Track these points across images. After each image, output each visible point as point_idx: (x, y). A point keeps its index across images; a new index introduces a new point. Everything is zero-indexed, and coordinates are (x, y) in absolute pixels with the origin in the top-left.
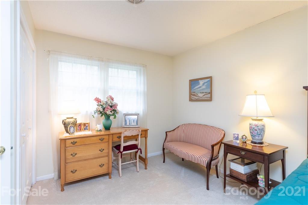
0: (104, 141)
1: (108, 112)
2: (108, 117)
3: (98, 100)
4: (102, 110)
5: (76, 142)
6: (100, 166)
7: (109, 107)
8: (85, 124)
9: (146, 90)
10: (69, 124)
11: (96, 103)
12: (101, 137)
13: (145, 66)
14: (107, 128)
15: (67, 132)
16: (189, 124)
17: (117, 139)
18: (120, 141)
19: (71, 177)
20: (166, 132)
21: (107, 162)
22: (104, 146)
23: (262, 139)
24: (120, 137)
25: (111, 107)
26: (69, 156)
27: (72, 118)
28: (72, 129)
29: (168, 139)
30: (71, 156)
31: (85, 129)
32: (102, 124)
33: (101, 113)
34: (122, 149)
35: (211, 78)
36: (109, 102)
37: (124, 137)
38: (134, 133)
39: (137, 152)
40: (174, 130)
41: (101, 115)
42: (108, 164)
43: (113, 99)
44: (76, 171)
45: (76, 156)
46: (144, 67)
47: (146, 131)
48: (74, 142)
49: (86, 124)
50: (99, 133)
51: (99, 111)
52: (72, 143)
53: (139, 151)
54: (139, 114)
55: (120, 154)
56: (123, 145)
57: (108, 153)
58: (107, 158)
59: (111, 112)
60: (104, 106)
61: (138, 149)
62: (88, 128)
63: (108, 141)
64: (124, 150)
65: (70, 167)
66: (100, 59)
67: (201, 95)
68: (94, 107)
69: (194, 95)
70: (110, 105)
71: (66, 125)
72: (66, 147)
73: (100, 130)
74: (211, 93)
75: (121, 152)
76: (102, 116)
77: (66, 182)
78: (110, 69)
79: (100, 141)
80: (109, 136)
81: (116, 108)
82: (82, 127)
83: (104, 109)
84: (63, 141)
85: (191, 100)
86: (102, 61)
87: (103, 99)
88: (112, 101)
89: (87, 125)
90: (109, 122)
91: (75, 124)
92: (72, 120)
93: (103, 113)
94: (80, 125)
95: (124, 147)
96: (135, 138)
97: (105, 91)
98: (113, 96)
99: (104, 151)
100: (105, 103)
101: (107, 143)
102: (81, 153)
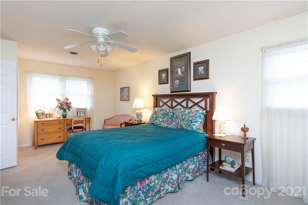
0: (61, 123)
1: (65, 107)
2: (65, 110)
3: (58, 100)
4: (60, 106)
5: (44, 123)
6: (59, 137)
7: (65, 104)
8: (49, 114)
9: (93, 93)
10: (40, 113)
11: (57, 102)
12: (59, 121)
14: (64, 117)
15: (38, 118)
16: (119, 115)
17: (70, 122)
18: (71, 124)
19: (41, 142)
20: (105, 120)
21: (63, 135)
22: (61, 126)
23: (141, 119)
24: (71, 121)
25: (67, 104)
26: (40, 131)
27: (41, 110)
28: (41, 117)
29: (106, 124)
30: (41, 131)
31: (49, 117)
32: (61, 114)
33: (60, 107)
34: (73, 129)
35: (128, 87)
36: (65, 101)
37: (74, 121)
38: (81, 119)
39: (83, 130)
40: (110, 119)
41: (60, 109)
42: (64, 136)
43: (68, 100)
44: (44, 139)
45: (44, 131)
46: (91, 79)
47: (89, 118)
48: (43, 123)
49: (50, 114)
50: (58, 119)
51: (59, 106)
52: (41, 124)
53: (84, 130)
54: (86, 109)
55: (71, 131)
56: (73, 126)
57: (64, 130)
58: (63, 133)
59: (66, 107)
60: (62, 104)
61: (84, 129)
62: (52, 116)
63: (64, 124)
64: (74, 129)
65: (41, 137)
66: (61, 75)
67: (125, 97)
68: (56, 104)
69: (123, 97)
70: (66, 103)
71: (37, 114)
72: (38, 126)
73: (59, 118)
74: (129, 96)
75: (72, 130)
76: (60, 110)
77: (38, 144)
78: (67, 81)
79: (59, 123)
80: (64, 121)
81: (70, 105)
82: (48, 116)
83: (62, 105)
84: (36, 122)
85: (121, 100)
86: (62, 76)
87: (62, 99)
88: (67, 101)
89: (51, 115)
90: (66, 113)
91: (43, 114)
92: (41, 112)
93: (61, 107)
94: (47, 114)
95: (74, 127)
96: (81, 122)
97: (63, 95)
98: (68, 98)
99: (61, 129)
100: (63, 102)
101: (63, 125)
102: (47, 129)
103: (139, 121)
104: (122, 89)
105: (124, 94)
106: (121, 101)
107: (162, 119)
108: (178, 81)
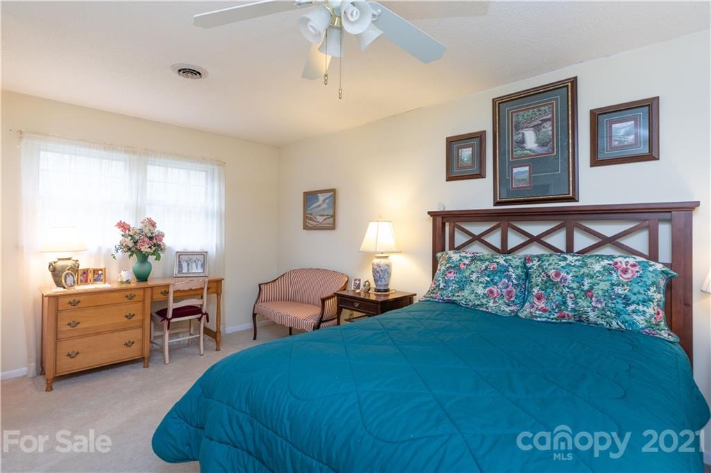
0: (135, 299)
1: (145, 249)
2: (143, 258)
3: (123, 226)
4: (131, 245)
5: (79, 302)
6: (126, 344)
7: (147, 240)
8: (95, 271)
9: (223, 208)
10: (63, 269)
11: (119, 232)
12: (128, 293)
13: (221, 164)
14: (142, 278)
15: (58, 284)
16: (302, 270)
17: (162, 296)
18: (166, 301)
19: (67, 365)
20: (260, 285)
21: (140, 337)
22: (134, 308)
23: (388, 285)
24: (166, 293)
25: (151, 238)
26: (63, 327)
27: (69, 259)
28: (70, 280)
29: (263, 296)
30: (69, 328)
31: (95, 280)
32: (131, 270)
33: (129, 249)
34: (170, 314)
35: (334, 191)
36: (146, 231)
37: (174, 292)
38: (195, 285)
39: (200, 319)
40: (275, 281)
41: (130, 253)
42: (143, 340)
43: (154, 225)
44: (78, 353)
45: (79, 326)
46: (219, 165)
47: (218, 282)
48: (75, 301)
49: (98, 270)
50: (124, 286)
51: (127, 246)
52: (70, 303)
53: (204, 317)
54: (206, 252)
55: (166, 323)
56: (172, 306)
57: (143, 321)
58: (140, 331)
59: (150, 247)
60: (137, 237)
61: (203, 314)
62: (102, 277)
63: (143, 301)
64: (174, 316)
65: (66, 347)
66: (130, 150)
67: (320, 219)
68: (117, 237)
69: (311, 219)
70: (149, 235)
71: (56, 272)
72: (58, 310)
73: (128, 282)
74: (334, 216)
75: (169, 320)
76: (131, 255)
77: (56, 373)
78: (149, 167)
79: (126, 300)
80: (144, 291)
81: (161, 240)
82: (90, 276)
83: (135, 243)
84: (55, 298)
85: (306, 227)
86: (134, 152)
87: (135, 224)
88: (152, 229)
89: (100, 272)
90: (146, 267)
91: (75, 269)
92: (69, 263)
93: (133, 249)
94: (85, 272)
95: (174, 310)
96: (197, 293)
97: (138, 210)
98: (154, 219)
99: (134, 318)
100: (138, 231)
101: (141, 304)
102: (88, 321)
103: (379, 291)
104: (310, 197)
105: (317, 209)
106: (305, 231)
107: (485, 288)
108: (527, 168)
